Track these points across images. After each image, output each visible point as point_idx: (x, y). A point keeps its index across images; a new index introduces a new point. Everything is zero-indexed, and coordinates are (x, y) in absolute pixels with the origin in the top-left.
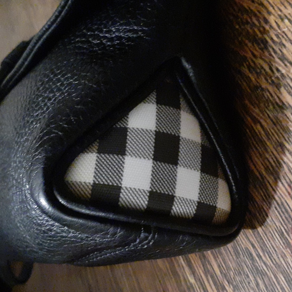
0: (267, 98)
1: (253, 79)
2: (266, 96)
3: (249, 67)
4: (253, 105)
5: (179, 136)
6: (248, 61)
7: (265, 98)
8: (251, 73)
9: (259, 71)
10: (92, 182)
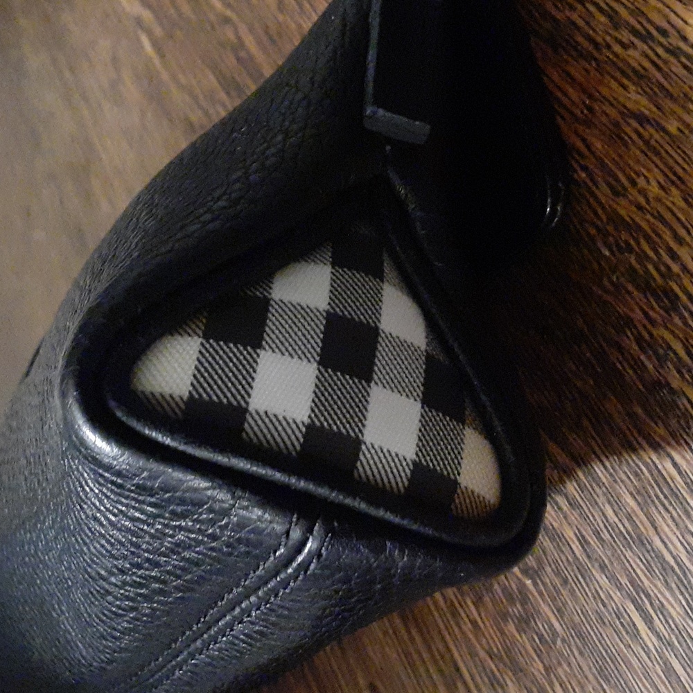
0: (683, 410)
1: (650, 367)
2: (681, 407)
3: (639, 340)
4: (652, 418)
5: (377, 328)
6: (635, 327)
7: (680, 409)
8: (645, 353)
9: (661, 351)
10: (186, 395)
